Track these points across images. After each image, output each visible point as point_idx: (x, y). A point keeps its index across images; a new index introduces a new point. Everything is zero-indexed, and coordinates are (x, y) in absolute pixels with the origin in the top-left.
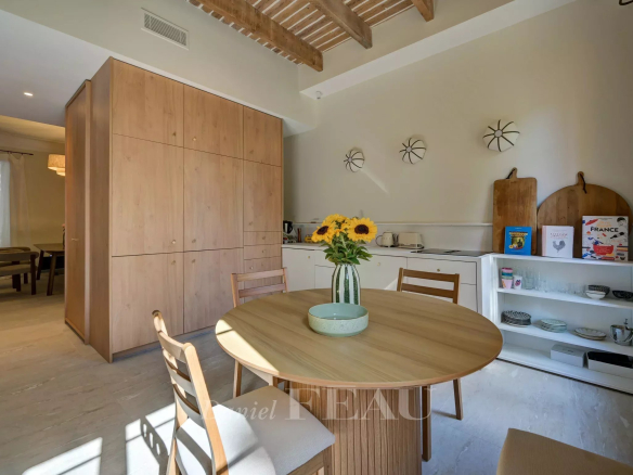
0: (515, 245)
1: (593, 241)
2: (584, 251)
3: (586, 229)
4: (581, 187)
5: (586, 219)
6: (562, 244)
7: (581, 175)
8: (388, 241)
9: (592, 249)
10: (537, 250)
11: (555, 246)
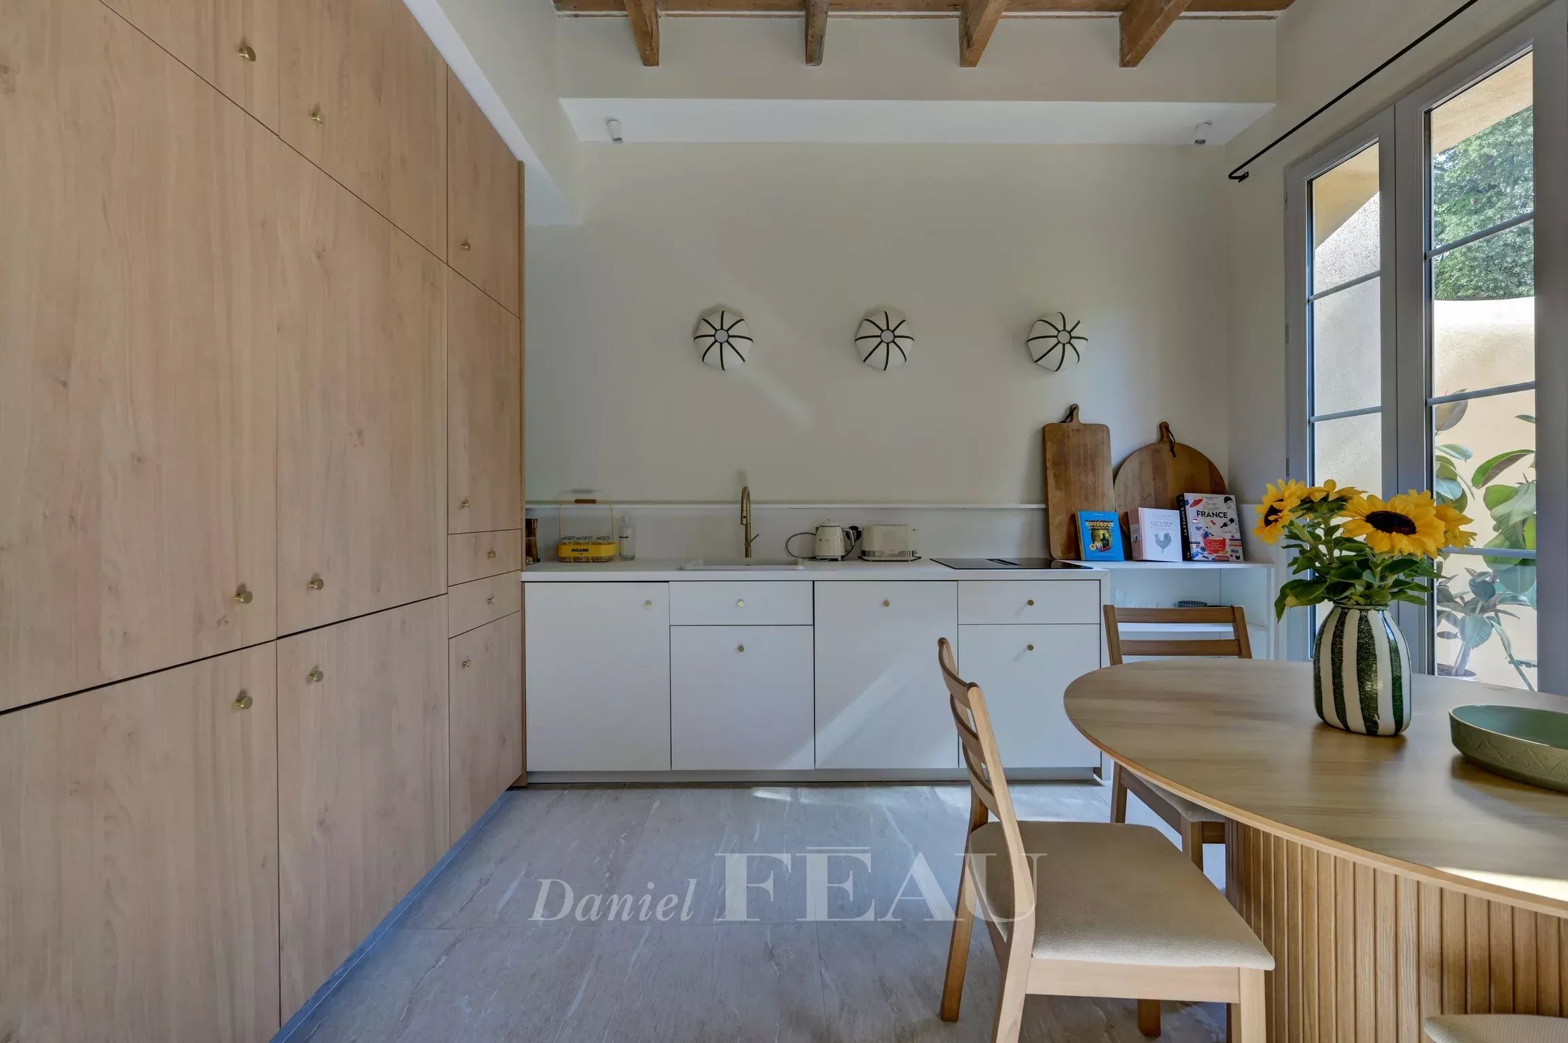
0: (1099, 544)
1: (1202, 531)
2: (1194, 549)
3: (1191, 512)
4: (1167, 447)
5: (1190, 497)
6: (1167, 536)
7: (1164, 428)
8: (835, 544)
9: (1202, 545)
10: (1131, 551)
11: (1158, 542)
